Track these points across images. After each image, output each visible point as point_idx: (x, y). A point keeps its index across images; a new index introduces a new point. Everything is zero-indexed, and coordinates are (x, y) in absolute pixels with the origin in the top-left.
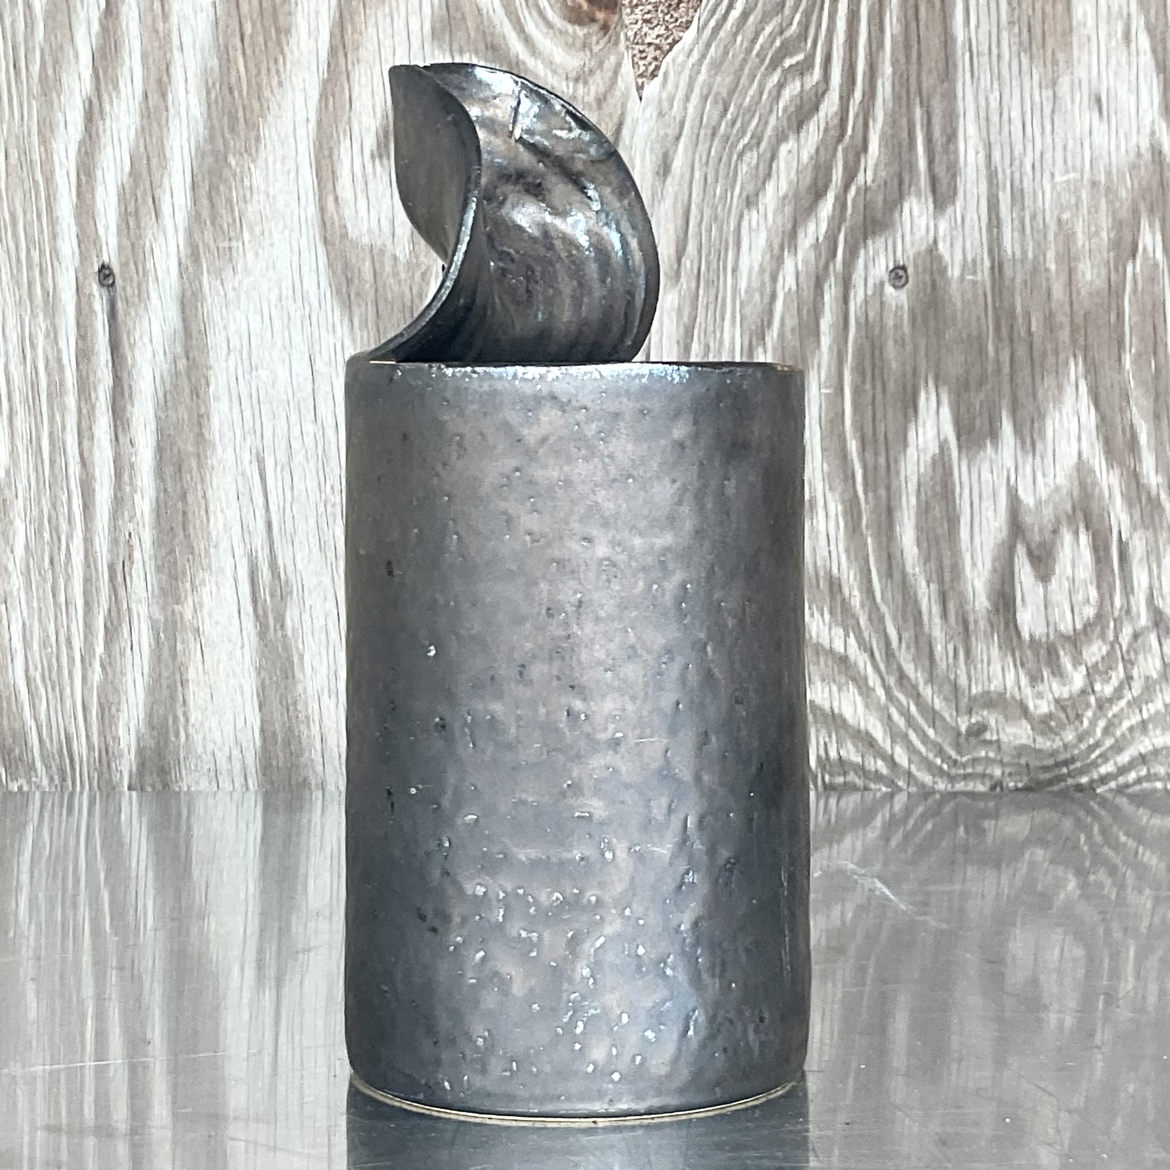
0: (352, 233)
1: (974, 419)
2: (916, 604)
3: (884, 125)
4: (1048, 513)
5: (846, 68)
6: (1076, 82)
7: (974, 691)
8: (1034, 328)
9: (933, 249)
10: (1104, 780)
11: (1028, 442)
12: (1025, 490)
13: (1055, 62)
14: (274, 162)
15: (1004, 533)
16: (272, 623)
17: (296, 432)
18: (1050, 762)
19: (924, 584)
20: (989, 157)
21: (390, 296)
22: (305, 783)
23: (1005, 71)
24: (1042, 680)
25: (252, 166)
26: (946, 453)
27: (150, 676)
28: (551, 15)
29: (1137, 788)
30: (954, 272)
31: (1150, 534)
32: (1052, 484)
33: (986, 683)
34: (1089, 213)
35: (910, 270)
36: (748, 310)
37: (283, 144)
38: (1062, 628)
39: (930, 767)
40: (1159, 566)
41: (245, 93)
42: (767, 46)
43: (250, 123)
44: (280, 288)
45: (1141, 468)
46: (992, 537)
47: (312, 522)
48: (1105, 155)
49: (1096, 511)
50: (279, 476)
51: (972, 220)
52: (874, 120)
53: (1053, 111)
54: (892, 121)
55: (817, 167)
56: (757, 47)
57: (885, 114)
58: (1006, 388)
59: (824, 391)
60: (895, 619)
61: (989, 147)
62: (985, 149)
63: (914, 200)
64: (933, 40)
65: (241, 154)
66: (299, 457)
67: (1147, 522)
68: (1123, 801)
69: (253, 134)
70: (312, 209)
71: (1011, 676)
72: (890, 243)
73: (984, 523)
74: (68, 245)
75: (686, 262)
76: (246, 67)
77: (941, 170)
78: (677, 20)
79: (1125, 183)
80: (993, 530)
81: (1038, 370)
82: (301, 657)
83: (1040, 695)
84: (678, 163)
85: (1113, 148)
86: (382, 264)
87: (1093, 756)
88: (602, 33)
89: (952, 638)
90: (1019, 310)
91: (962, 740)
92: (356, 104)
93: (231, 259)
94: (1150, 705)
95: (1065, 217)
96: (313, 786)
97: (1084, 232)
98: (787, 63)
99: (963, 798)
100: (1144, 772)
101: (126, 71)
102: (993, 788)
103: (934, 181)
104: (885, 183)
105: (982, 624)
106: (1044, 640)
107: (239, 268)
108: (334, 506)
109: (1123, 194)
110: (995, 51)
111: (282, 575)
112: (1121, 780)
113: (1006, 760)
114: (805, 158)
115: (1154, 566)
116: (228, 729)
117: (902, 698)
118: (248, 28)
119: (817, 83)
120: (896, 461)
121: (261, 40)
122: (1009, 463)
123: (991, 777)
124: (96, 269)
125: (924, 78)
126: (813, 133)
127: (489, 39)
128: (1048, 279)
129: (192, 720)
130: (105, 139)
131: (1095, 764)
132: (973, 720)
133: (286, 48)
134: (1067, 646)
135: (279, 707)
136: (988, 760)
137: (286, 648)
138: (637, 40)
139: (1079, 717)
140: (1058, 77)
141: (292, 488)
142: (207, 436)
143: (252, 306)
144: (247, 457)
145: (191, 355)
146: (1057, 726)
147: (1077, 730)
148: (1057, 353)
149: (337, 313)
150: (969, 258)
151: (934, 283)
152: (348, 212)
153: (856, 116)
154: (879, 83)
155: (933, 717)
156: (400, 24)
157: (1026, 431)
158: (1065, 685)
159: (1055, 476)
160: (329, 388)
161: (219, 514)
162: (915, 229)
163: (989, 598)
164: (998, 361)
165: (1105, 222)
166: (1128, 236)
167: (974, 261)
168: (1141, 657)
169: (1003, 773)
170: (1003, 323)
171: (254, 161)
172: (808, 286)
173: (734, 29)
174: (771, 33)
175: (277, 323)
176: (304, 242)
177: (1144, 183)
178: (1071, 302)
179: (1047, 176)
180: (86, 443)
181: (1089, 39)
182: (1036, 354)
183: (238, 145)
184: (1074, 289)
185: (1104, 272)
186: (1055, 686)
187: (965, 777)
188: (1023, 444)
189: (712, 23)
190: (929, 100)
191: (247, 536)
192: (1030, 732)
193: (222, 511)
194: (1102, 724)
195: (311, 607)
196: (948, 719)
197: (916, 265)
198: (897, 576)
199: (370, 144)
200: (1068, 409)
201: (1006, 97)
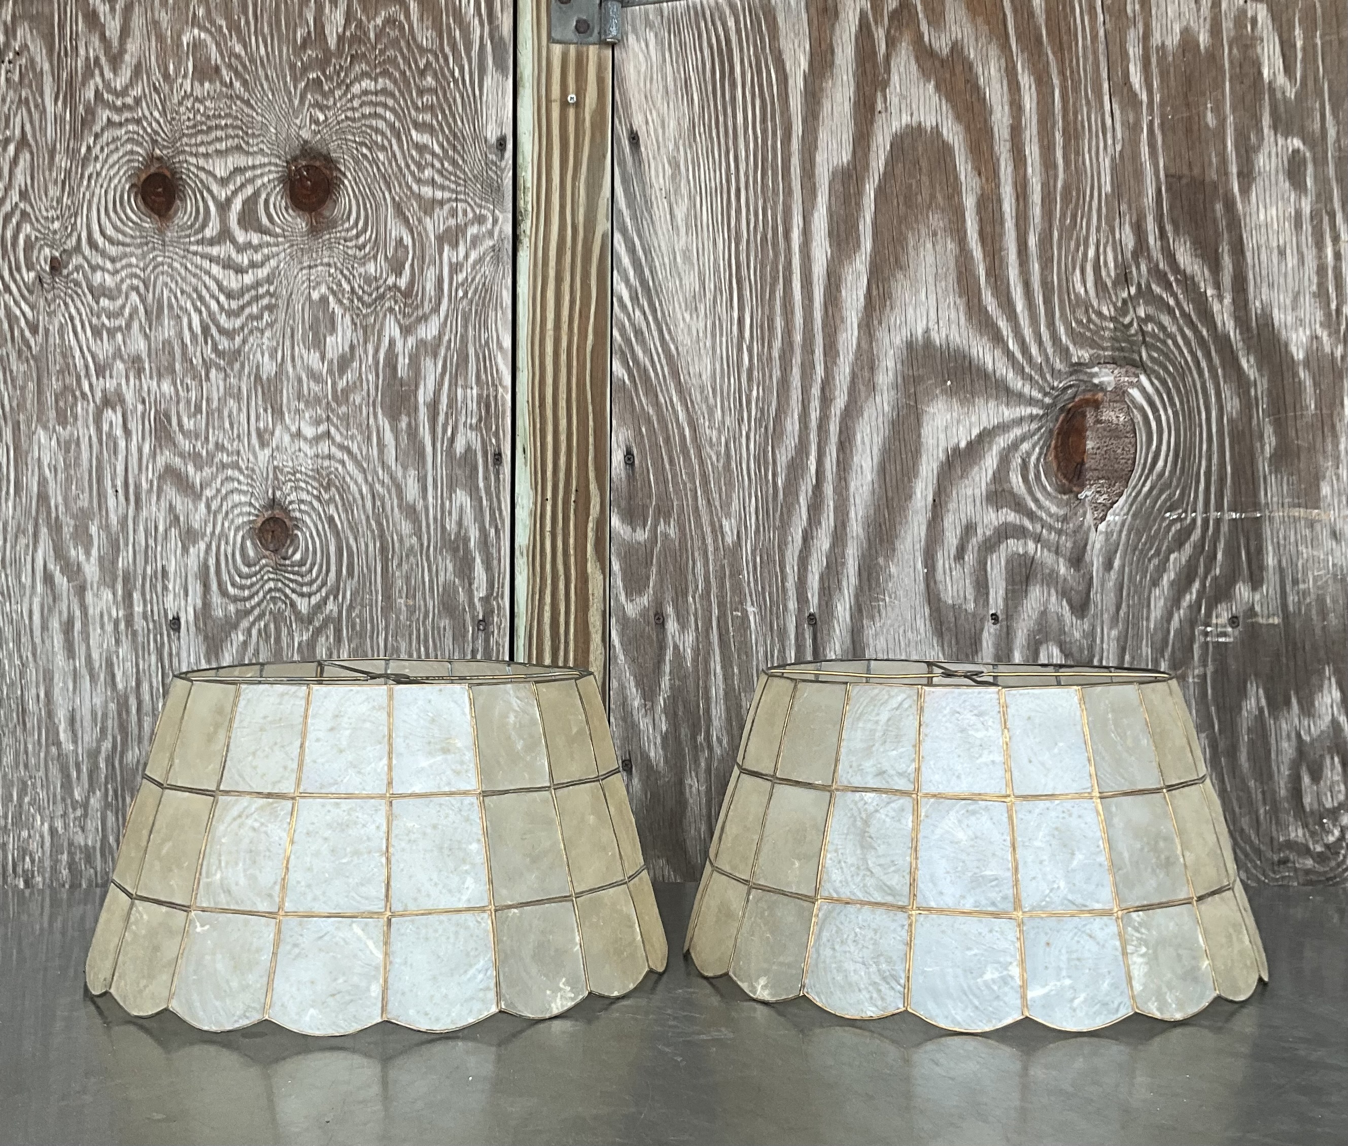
0: (944, 598)
1: (1277, 697)
2: (1249, 793)
3: (1224, 546)
4: (1317, 745)
5: (1205, 516)
6: (1324, 525)
7: (1281, 841)
8: (1306, 650)
9: (1252, 609)
11: (1306, 711)
12: (1305, 734)
14: (902, 562)
15: (1295, 756)
19: (1253, 782)
20: (1280, 562)
21: (963, 631)
24: (1318, 834)
25: (891, 564)
26: (1262, 715)
28: (1049, 488)
30: (1264, 619)
32: (1319, 730)
33: (1287, 836)
34: (1333, 592)
35: (1241, 620)
36: (1155, 638)
37: (907, 552)
38: (1327, 805)
39: (1258, 881)
41: (888, 527)
42: (1162, 505)
43: (890, 542)
44: (904, 625)
46: (1288, 758)
48: (1340, 561)
49: (1342, 744)
51: (1272, 594)
52: (1219, 543)
53: (1312, 541)
54: (1229, 545)
55: (1190, 566)
56: (1157, 506)
57: (1225, 541)
58: (1293, 680)
59: (1196, 682)
60: (1237, 801)
61: (1279, 558)
62: (1277, 557)
63: (1241, 584)
64: (1249, 503)
65: (885, 558)
69: (892, 547)
70: (922, 586)
71: (1300, 833)
72: (1229, 605)
73: (1284, 750)
74: (792, 605)
75: (1122, 613)
76: (889, 515)
77: (1255, 568)
78: (1114, 492)
80: (1288, 755)
81: (1309, 672)
83: (1316, 842)
84: (1117, 563)
85: (1343, 558)
86: (959, 615)
88: (1076, 498)
89: (1268, 813)
90: (1298, 641)
91: (1275, 866)
92: (946, 533)
93: (879, 611)
95: (1321, 593)
97: (1330, 601)
101: (825, 515)
103: (1251, 573)
104: (1226, 575)
105: (1285, 805)
106: (1317, 812)
107: (883, 616)
110: (1281, 508)
113: (1299, 877)
114: (1183, 561)
117: (1243, 844)
118: (890, 494)
119: (1189, 525)
120: (1236, 718)
121: (897, 500)
122: (1297, 720)
123: (1292, 887)
124: (807, 616)
125: (1245, 523)
126: (1188, 549)
127: (1017, 502)
128: (1313, 625)
130: (813, 550)
132: (1281, 856)
133: (909, 504)
134: (1330, 815)
136: (1290, 878)
138: (1094, 502)
139: (1337, 854)
146: (1326, 859)
147: (1336, 860)
148: (1318, 662)
149: (935, 639)
150: (1271, 613)
151: (1252, 625)
152: (941, 587)
153: (1210, 542)
155: (1260, 854)
156: (970, 493)
157: (1305, 704)
158: (1329, 836)
159: (1320, 727)
162: (1242, 598)
163: (1288, 791)
164: (1288, 667)
169: (1298, 884)
170: (1290, 646)
171: (892, 561)
172: (1186, 628)
173: (1145, 497)
174: (1164, 499)
176: (917, 603)
178: (1325, 637)
179: (1310, 571)
181: (1329, 503)
182: (1308, 664)
183: (883, 552)
184: (1326, 629)
186: (1324, 837)
188: (1303, 711)
189: (1134, 494)
190: (1248, 535)
197: (1243, 616)
199: (953, 551)
200: (1325, 691)
201: (1288, 533)
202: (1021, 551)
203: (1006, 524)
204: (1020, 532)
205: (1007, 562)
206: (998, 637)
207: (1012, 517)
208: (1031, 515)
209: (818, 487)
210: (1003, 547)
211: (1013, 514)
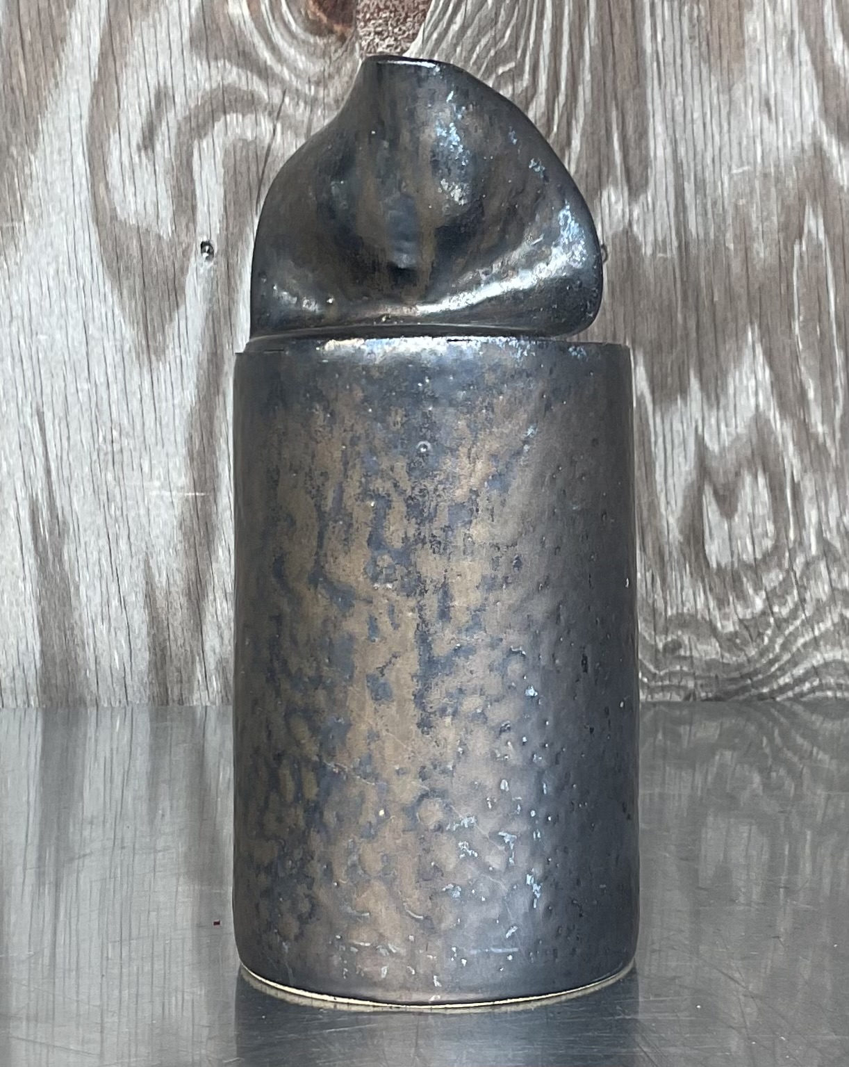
0: (121, 215)
1: (667, 377)
3: (585, 123)
4: (731, 457)
5: (551, 74)
6: (749, 88)
7: (669, 613)
8: (716, 299)
9: (628, 231)
10: (783, 689)
11: (713, 397)
12: (711, 439)
13: (730, 71)
14: (52, 153)
15: (694, 475)
16: (50, 556)
17: (71, 389)
18: (736, 674)
20: (675, 151)
21: (154, 271)
22: (82, 701)
23: (688, 79)
24: (729, 604)
25: (32, 158)
26: (643, 408)
28: (294, 26)
29: (811, 696)
30: (648, 250)
31: (818, 476)
32: (733, 432)
33: (680, 606)
34: (762, 200)
35: (609, 249)
37: (59, 136)
38: (745, 557)
40: (827, 504)
41: (25, 93)
42: (484, 55)
43: (31, 119)
44: (57, 262)
45: (810, 419)
46: (683, 479)
47: (87, 469)
48: (774, 149)
49: (772, 456)
50: (57, 428)
51: (661, 206)
52: (577, 121)
53: (729, 114)
54: (592, 120)
56: (475, 56)
57: (586, 115)
58: (693, 352)
61: (675, 144)
62: (671, 143)
63: (611, 188)
64: (625, 51)
65: (22, 145)
66: (75, 411)
67: (816, 465)
68: (798, 708)
69: (32, 128)
70: (85, 195)
71: (701, 600)
73: (676, 466)
76: (26, 70)
77: (634, 162)
78: (404, 32)
79: (791, 174)
80: (683, 473)
81: (720, 335)
82: (77, 588)
83: (725, 617)
85: (781, 144)
86: (148, 243)
87: (773, 669)
88: (339, 44)
89: (650, 567)
90: (703, 283)
91: (660, 656)
92: (124, 104)
93: (13, 237)
94: (821, 625)
95: (741, 202)
96: (88, 703)
97: (757, 217)
98: (500, 71)
99: (662, 707)
100: (816, 683)
102: (687, 698)
103: (628, 172)
104: (587, 174)
105: (675, 555)
106: (729, 568)
107: (21, 246)
108: (106, 454)
109: (790, 183)
110: (679, 61)
111: (60, 516)
112: (797, 689)
113: (697, 673)
115: (823, 504)
116: (13, 651)
118: (28, 36)
119: (527, 88)
121: (39, 46)
122: (698, 416)
123: (685, 688)
125: (619, 84)
127: (241, 49)
128: (727, 257)
131: (774, 677)
132: (669, 639)
133: (62, 54)
134: (749, 573)
135: (57, 631)
136: (683, 674)
137: (64, 579)
138: (370, 49)
139: (760, 635)
140: (733, 84)
141: (69, 438)
143: (32, 280)
144: (28, 410)
146: (742, 644)
147: (758, 646)
148: (736, 319)
149: (108, 285)
150: (660, 239)
151: (629, 258)
152: (117, 197)
153: (561, 117)
154: (580, 88)
156: (162, 34)
157: (711, 387)
158: (748, 608)
159: (736, 427)
160: (101, 351)
162: (613, 213)
163: (681, 532)
164: (685, 327)
165: (774, 207)
166: (794, 219)
167: (664, 241)
168: (812, 582)
169: (696, 685)
170: (690, 293)
171: (33, 152)
173: (454, 41)
174: (486, 45)
175: (54, 293)
176: (78, 222)
177: (808, 174)
178: (748, 278)
179: (725, 168)
181: (759, 51)
182: (718, 322)
183: (19, 139)
184: (750, 265)
185: (775, 250)
186: (739, 609)
187: (663, 688)
188: (708, 398)
189: (435, 36)
190: (623, 102)
191: (28, 481)
192: (719, 650)
194: (780, 641)
195: (86, 543)
196: (648, 638)
197: (614, 245)
199: (136, 137)
200: (746, 367)
201: (689, 102)
202: (249, 135)
203: (225, 89)
204: (249, 103)
205: (226, 153)
206: (212, 281)
207: (234, 75)
208: (264, 73)
210: (219, 126)
211: (235, 70)
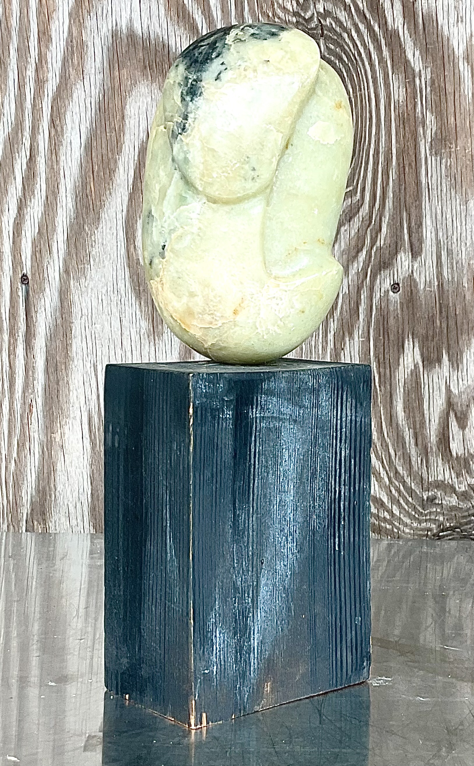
1: (431, 353)
2: (403, 438)
3: (389, 219)
4: (465, 397)
5: (372, 194)
7: (430, 480)
8: (458, 313)
9: (411, 276)
11: (455, 365)
12: (454, 387)
13: (467, 194)
14: (106, 229)
15: (445, 406)
16: (98, 443)
18: (466, 514)
19: (407, 429)
20: (437, 234)
23: (444, 197)
24: (462, 476)
25: (96, 231)
26: (417, 369)
27: (39, 468)
30: (421, 286)
32: (466, 384)
33: (436, 476)
35: (400, 285)
37: (110, 221)
38: (471, 450)
39: (409, 515)
41: (93, 198)
43: (96, 212)
44: (107, 286)
46: (438, 408)
51: (429, 263)
52: (384, 217)
53: (466, 215)
54: (392, 218)
55: (358, 238)
57: (390, 215)
58: (445, 341)
59: (361, 339)
60: (393, 445)
61: (437, 230)
62: (435, 231)
63: (403, 254)
64: (411, 182)
65: (91, 226)
69: (97, 216)
70: (123, 251)
71: (447, 473)
72: (392, 272)
73: (435, 401)
74: (7, 265)
76: (94, 186)
77: (415, 240)
80: (439, 405)
81: (459, 332)
83: (460, 483)
89: (420, 455)
90: (451, 305)
91: (425, 503)
93: (84, 273)
101: (38, 186)
102: (439, 526)
103: (412, 245)
104: (390, 246)
105: (434, 448)
106: (463, 457)
107: (88, 278)
110: (439, 188)
113: (445, 513)
114: (353, 233)
116: (76, 494)
117: (397, 483)
118: (96, 168)
119: (358, 200)
120: (394, 372)
121: (102, 173)
122: (446, 373)
123: (438, 520)
124: (20, 276)
125: (407, 199)
126: (356, 223)
128: (463, 291)
129: (58, 489)
130: (27, 217)
132: (430, 494)
133: (114, 179)
136: (437, 513)
140: (468, 201)
142: (70, 354)
143: (93, 295)
144: (88, 365)
145: (64, 316)
146: (469, 497)
148: (468, 324)
149: (134, 298)
151: (412, 290)
152: (140, 253)
153: (376, 215)
154: (387, 201)
155: (411, 492)
157: (454, 359)
158: (473, 478)
159: (468, 381)
160: (129, 334)
161: (75, 391)
162: (403, 266)
163: (437, 436)
164: (441, 327)
167: (430, 282)
169: (444, 519)
170: (444, 310)
172: (354, 291)
175: (105, 303)
176: (119, 266)
179: (463, 244)
180: (12, 356)
182: (459, 324)
183: (89, 221)
186: (468, 478)
187: (426, 521)
188: (453, 366)
190: (410, 209)
191: (87, 404)
192: (457, 500)
193: (76, 390)
196: (418, 493)
197: (403, 283)
198: (394, 425)
201: (444, 208)
209: (32, 159)
